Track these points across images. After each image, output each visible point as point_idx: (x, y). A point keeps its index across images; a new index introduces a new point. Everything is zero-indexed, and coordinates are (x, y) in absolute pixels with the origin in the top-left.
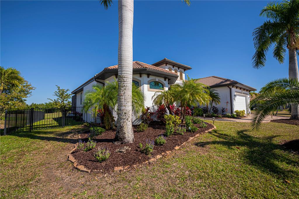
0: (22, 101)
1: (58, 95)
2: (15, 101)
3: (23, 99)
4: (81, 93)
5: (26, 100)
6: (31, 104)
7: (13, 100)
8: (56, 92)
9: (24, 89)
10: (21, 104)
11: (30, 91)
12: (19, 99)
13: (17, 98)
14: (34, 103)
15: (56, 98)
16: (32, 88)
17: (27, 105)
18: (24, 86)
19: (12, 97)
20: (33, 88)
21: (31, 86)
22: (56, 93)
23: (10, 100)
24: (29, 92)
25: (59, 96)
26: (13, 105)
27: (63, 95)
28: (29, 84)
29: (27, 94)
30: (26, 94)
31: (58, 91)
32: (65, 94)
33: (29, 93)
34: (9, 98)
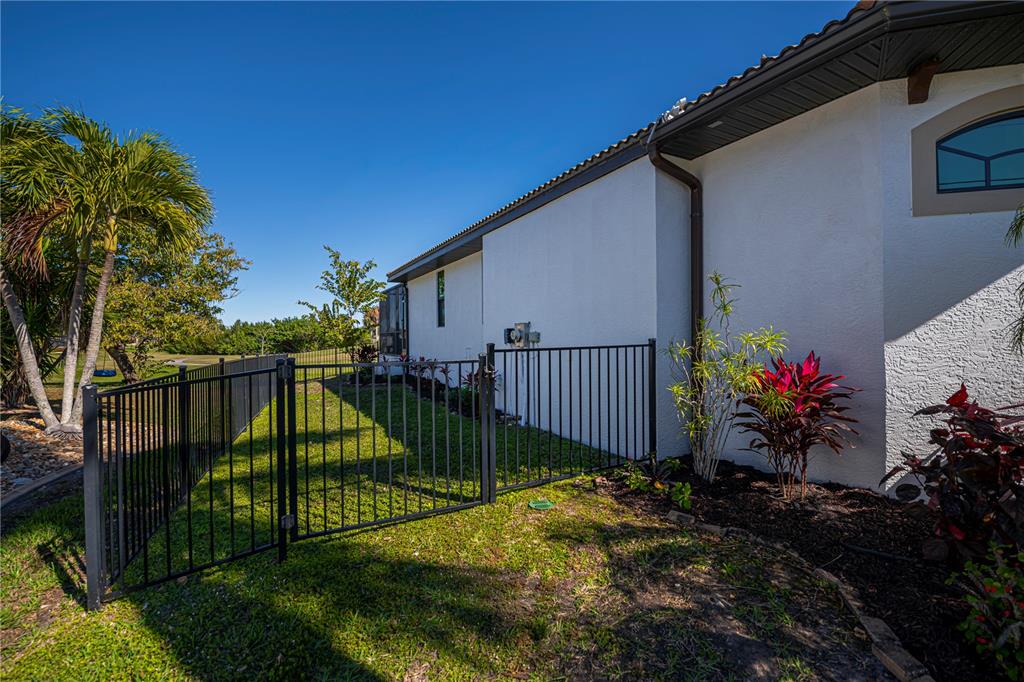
0: (206, 314)
1: (336, 285)
2: (184, 315)
3: (211, 305)
4: (441, 275)
5: (218, 310)
6: (233, 324)
7: (177, 310)
8: (327, 273)
9: (210, 265)
10: (203, 324)
11: (233, 275)
12: (197, 307)
13: (191, 303)
14: (243, 321)
15: (329, 298)
16: (235, 265)
17: (223, 328)
18: (211, 257)
19: (172, 299)
20: (242, 264)
21: (232, 257)
22: (329, 278)
23: (168, 310)
24: (230, 279)
25: (339, 292)
26: (179, 328)
27: (354, 287)
28: (225, 246)
29: (224, 286)
30: (218, 288)
31: (333, 272)
32: (361, 281)
33: (230, 283)
34: (160, 301)
